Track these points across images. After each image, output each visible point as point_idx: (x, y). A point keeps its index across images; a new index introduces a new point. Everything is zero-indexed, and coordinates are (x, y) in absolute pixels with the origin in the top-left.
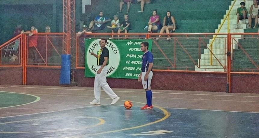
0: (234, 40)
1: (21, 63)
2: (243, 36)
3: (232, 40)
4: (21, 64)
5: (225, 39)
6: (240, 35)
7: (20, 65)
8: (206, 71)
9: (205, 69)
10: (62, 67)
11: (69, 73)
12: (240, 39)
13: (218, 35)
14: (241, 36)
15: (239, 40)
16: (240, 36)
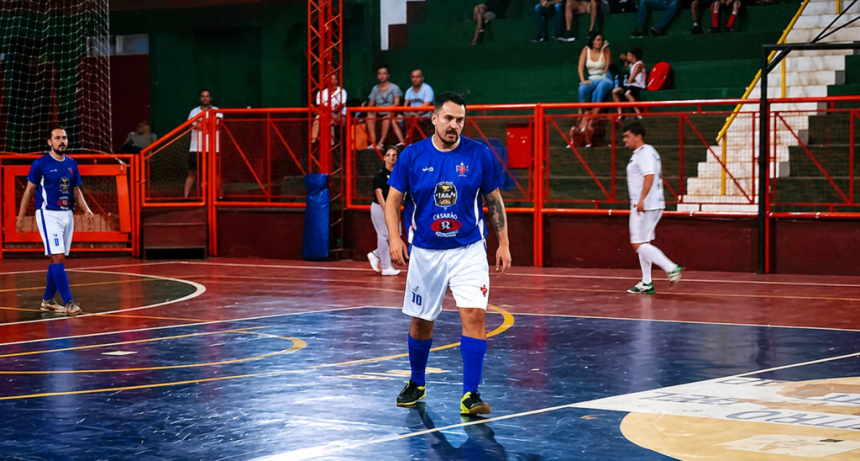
0: (778, 118)
1: (201, 195)
2: (824, 106)
3: (772, 120)
4: (204, 198)
5: (754, 117)
6: (815, 104)
7: (201, 201)
8: (700, 210)
9: (698, 206)
10: (307, 207)
11: (323, 224)
12: (815, 114)
13: (745, 105)
14: (818, 106)
15: (810, 118)
16: (814, 106)
